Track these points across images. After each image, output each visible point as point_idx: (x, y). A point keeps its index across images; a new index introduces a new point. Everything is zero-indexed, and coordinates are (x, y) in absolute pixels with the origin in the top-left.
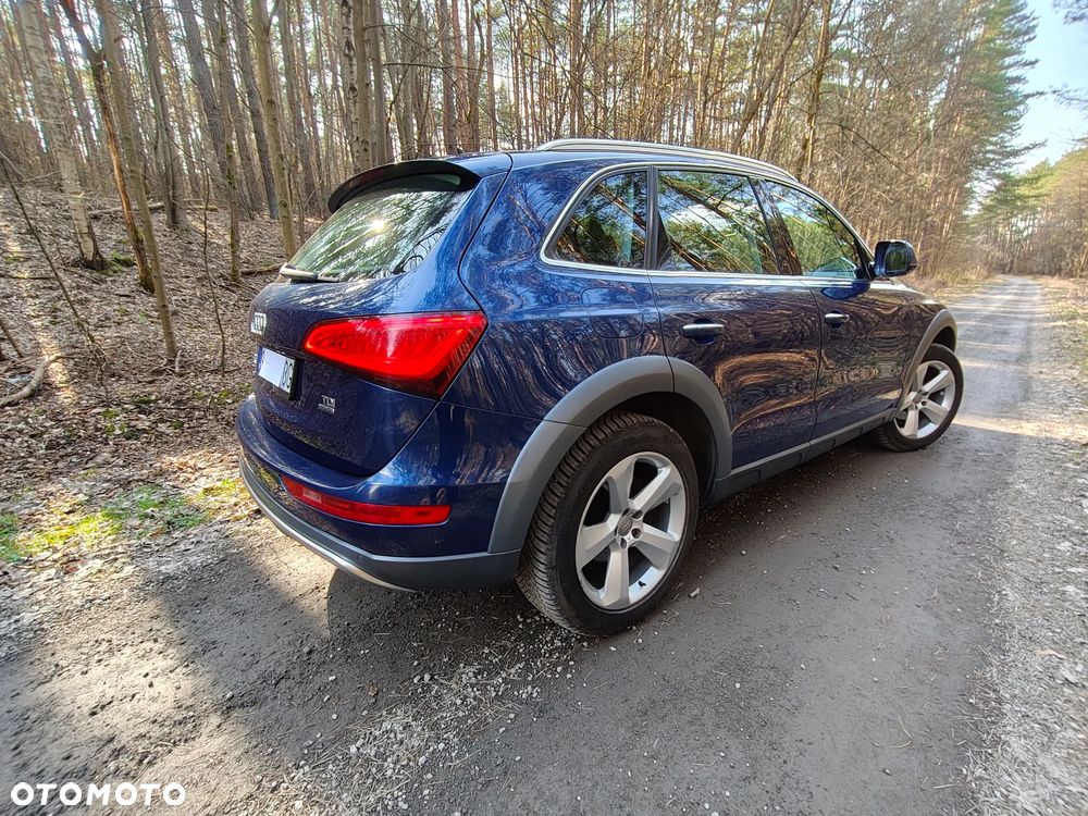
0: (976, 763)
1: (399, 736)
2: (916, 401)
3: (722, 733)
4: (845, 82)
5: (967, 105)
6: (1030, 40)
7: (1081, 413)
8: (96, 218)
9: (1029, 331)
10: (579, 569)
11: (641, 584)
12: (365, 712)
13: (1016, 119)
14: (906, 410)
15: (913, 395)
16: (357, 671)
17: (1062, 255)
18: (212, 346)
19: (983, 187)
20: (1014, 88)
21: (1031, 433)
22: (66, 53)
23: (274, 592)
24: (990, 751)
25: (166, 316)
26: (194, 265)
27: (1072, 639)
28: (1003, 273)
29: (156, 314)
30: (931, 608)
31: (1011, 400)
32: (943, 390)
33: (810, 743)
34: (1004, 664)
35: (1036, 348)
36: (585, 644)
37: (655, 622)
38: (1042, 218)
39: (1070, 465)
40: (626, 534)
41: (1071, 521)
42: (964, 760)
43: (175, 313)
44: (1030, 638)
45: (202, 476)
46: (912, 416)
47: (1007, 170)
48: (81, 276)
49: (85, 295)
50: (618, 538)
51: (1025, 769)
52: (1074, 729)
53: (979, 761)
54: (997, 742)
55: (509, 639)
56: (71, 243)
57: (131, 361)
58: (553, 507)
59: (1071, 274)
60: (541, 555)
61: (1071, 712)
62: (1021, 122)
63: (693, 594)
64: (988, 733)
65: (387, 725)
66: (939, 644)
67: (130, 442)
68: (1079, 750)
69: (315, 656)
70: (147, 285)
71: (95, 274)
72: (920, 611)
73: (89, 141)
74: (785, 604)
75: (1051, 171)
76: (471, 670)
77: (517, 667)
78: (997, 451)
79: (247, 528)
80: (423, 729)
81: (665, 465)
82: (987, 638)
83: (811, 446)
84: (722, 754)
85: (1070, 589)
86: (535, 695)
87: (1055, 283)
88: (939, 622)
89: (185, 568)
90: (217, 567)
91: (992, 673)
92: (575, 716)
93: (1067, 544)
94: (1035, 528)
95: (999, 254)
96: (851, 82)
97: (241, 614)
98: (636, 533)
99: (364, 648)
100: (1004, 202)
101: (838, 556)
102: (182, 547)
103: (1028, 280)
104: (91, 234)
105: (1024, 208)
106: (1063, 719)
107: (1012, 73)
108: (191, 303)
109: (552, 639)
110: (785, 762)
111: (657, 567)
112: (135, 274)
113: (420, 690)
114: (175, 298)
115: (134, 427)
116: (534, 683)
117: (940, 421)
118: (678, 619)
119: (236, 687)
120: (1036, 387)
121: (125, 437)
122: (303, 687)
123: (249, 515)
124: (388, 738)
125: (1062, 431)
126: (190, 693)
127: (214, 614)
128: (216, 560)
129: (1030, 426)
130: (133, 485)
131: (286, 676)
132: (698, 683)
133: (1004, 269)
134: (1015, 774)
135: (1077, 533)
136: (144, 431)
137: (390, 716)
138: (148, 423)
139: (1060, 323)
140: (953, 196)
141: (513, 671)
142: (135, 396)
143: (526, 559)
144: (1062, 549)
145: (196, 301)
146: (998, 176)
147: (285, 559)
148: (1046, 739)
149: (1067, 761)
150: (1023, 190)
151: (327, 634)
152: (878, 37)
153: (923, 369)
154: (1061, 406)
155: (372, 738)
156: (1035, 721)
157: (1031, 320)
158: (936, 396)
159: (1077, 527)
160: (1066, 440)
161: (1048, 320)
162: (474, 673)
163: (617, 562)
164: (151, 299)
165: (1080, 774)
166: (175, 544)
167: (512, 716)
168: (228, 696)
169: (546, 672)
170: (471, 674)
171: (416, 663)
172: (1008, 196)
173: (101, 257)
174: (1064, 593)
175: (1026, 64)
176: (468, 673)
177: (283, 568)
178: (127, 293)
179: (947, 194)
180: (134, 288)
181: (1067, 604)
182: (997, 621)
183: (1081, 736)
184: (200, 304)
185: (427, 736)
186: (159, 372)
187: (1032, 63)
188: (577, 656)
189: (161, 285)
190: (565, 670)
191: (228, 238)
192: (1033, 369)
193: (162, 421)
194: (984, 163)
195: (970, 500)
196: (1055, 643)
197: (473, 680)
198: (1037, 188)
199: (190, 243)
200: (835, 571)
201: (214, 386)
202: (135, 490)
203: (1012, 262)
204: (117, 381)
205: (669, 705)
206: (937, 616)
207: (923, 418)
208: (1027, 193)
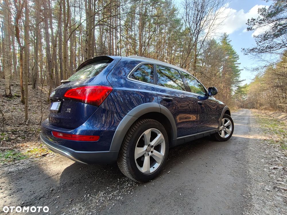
0: (246, 211)
1: (77, 212)
2: (223, 128)
3: (176, 207)
4: (201, 65)
5: (228, 71)
6: (238, 59)
7: (263, 134)
8: (12, 85)
9: (249, 119)
10: (135, 159)
11: (154, 168)
12: (68, 205)
13: (239, 74)
14: (221, 131)
15: (222, 126)
16: (67, 195)
17: (254, 104)
18: (39, 118)
19: (234, 88)
20: (237, 68)
21: (252, 138)
22: (14, 49)
23: (44, 175)
24: (250, 208)
25: (26, 110)
26: (38, 98)
27: (267, 180)
28: (242, 108)
29: (24, 109)
30: (231, 175)
31: (247, 132)
32: (229, 126)
33: (201, 208)
34: (251, 187)
35: (251, 121)
36: (137, 185)
37: (158, 179)
38: (248, 96)
39: (262, 144)
40: (149, 152)
41: (263, 155)
42: (243, 211)
43: (29, 110)
44: (257, 181)
45: (28, 148)
46: (223, 132)
47: (239, 85)
48: (4, 99)
49: (4, 104)
50: (147, 153)
51: (259, 212)
52: (270, 201)
53: (247, 211)
54: (251, 205)
55: (115, 185)
56: (3, 91)
57: (13, 121)
58: (129, 140)
59: (257, 109)
60: (125, 154)
61: (269, 198)
62: (240, 75)
63: (168, 172)
64: (249, 204)
65: (74, 209)
66: (234, 183)
67: (8, 142)
68: (273, 206)
69: (54, 192)
70: (23, 102)
71: (8, 99)
72: (229, 176)
73: (15, 69)
74: (193, 174)
75: (248, 86)
76: (102, 193)
77: (116, 192)
78: (244, 141)
79: (39, 160)
80: (85, 209)
81: (159, 133)
82: (246, 181)
83: (197, 135)
84: (176, 212)
85: (265, 169)
86: (121, 199)
87: (254, 110)
88: (234, 178)
89: (17, 170)
90: (27, 169)
91: (248, 189)
92: (133, 204)
93: (263, 160)
94: (255, 157)
95: (240, 103)
96: (202, 65)
97: (32, 181)
98: (152, 152)
99: (70, 189)
100: (239, 92)
101: (207, 163)
102: (17, 164)
103: (248, 109)
104: (10, 88)
105: (244, 94)
106: (268, 199)
107: (236, 65)
108: (35, 107)
109: (128, 184)
110: (194, 213)
111: (158, 163)
112: (20, 99)
113: (86, 199)
114: (30, 106)
115: (10, 138)
116: (121, 196)
117: (230, 133)
118: (164, 179)
119: (26, 201)
120: (252, 129)
121: (6, 141)
122: (48, 200)
123: (40, 156)
124: (74, 212)
125: (259, 137)
126: (9, 203)
127: (23, 181)
128: (27, 168)
129: (252, 137)
130: (6, 150)
131: (43, 197)
132: (169, 194)
133: (242, 107)
134: (257, 213)
135: (265, 157)
136: (13, 139)
137: (75, 206)
138: (15, 137)
139: (256, 117)
140: (228, 90)
141: (115, 192)
142: (12, 130)
143: (120, 155)
144: (262, 161)
145: (36, 107)
146: (237, 86)
147: (49, 167)
148: (264, 204)
149: (270, 209)
150: (243, 90)
151: (59, 185)
152: (207, 57)
153: (223, 120)
154: (258, 133)
155: (68, 212)
156: (261, 200)
157: (249, 117)
158: (228, 127)
159: (265, 156)
160: (260, 139)
161: (253, 116)
162: (103, 194)
163: (147, 160)
164: (23, 106)
165: (274, 212)
166: (15, 164)
167: (114, 204)
168: (22, 203)
169: (125, 193)
170: (102, 194)
171: (85, 192)
172: (240, 90)
173: (11, 94)
174: (264, 170)
175: (238, 64)
176: (101, 194)
177: (49, 169)
178: (17, 104)
179: (226, 89)
180: (19, 103)
181: (265, 173)
182: (248, 177)
183: (272, 203)
184: (37, 108)
185: (86, 211)
186: (21, 124)
187: (240, 64)
188: (135, 188)
189: (27, 102)
190: (131, 192)
191: (48, 92)
192: (251, 125)
193: (19, 136)
194: (234, 83)
195: (239, 151)
196: (263, 181)
197: (103, 196)
198: (246, 89)
199: (38, 92)
200: (206, 167)
201: (37, 128)
202: (6, 152)
203: (244, 106)
204: (8, 126)
205: (161, 200)
206: (233, 177)
207: (226, 133)
208: (244, 90)
